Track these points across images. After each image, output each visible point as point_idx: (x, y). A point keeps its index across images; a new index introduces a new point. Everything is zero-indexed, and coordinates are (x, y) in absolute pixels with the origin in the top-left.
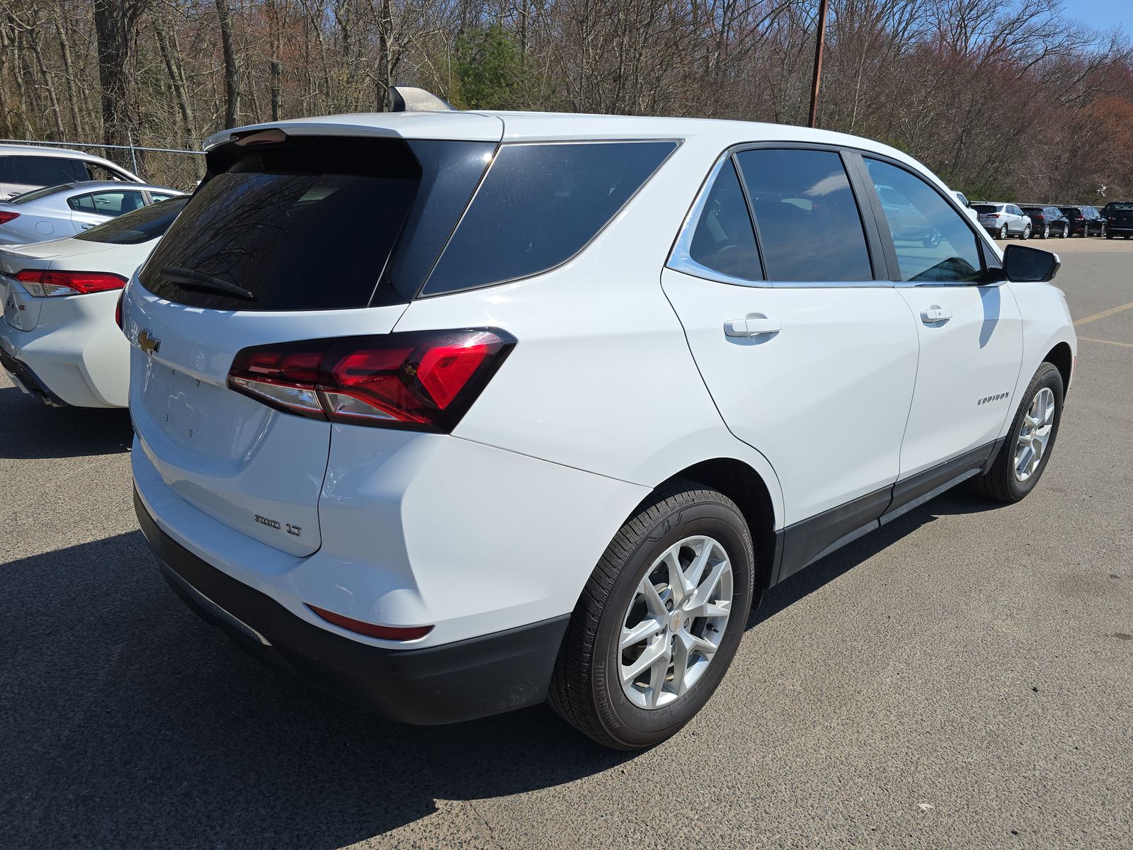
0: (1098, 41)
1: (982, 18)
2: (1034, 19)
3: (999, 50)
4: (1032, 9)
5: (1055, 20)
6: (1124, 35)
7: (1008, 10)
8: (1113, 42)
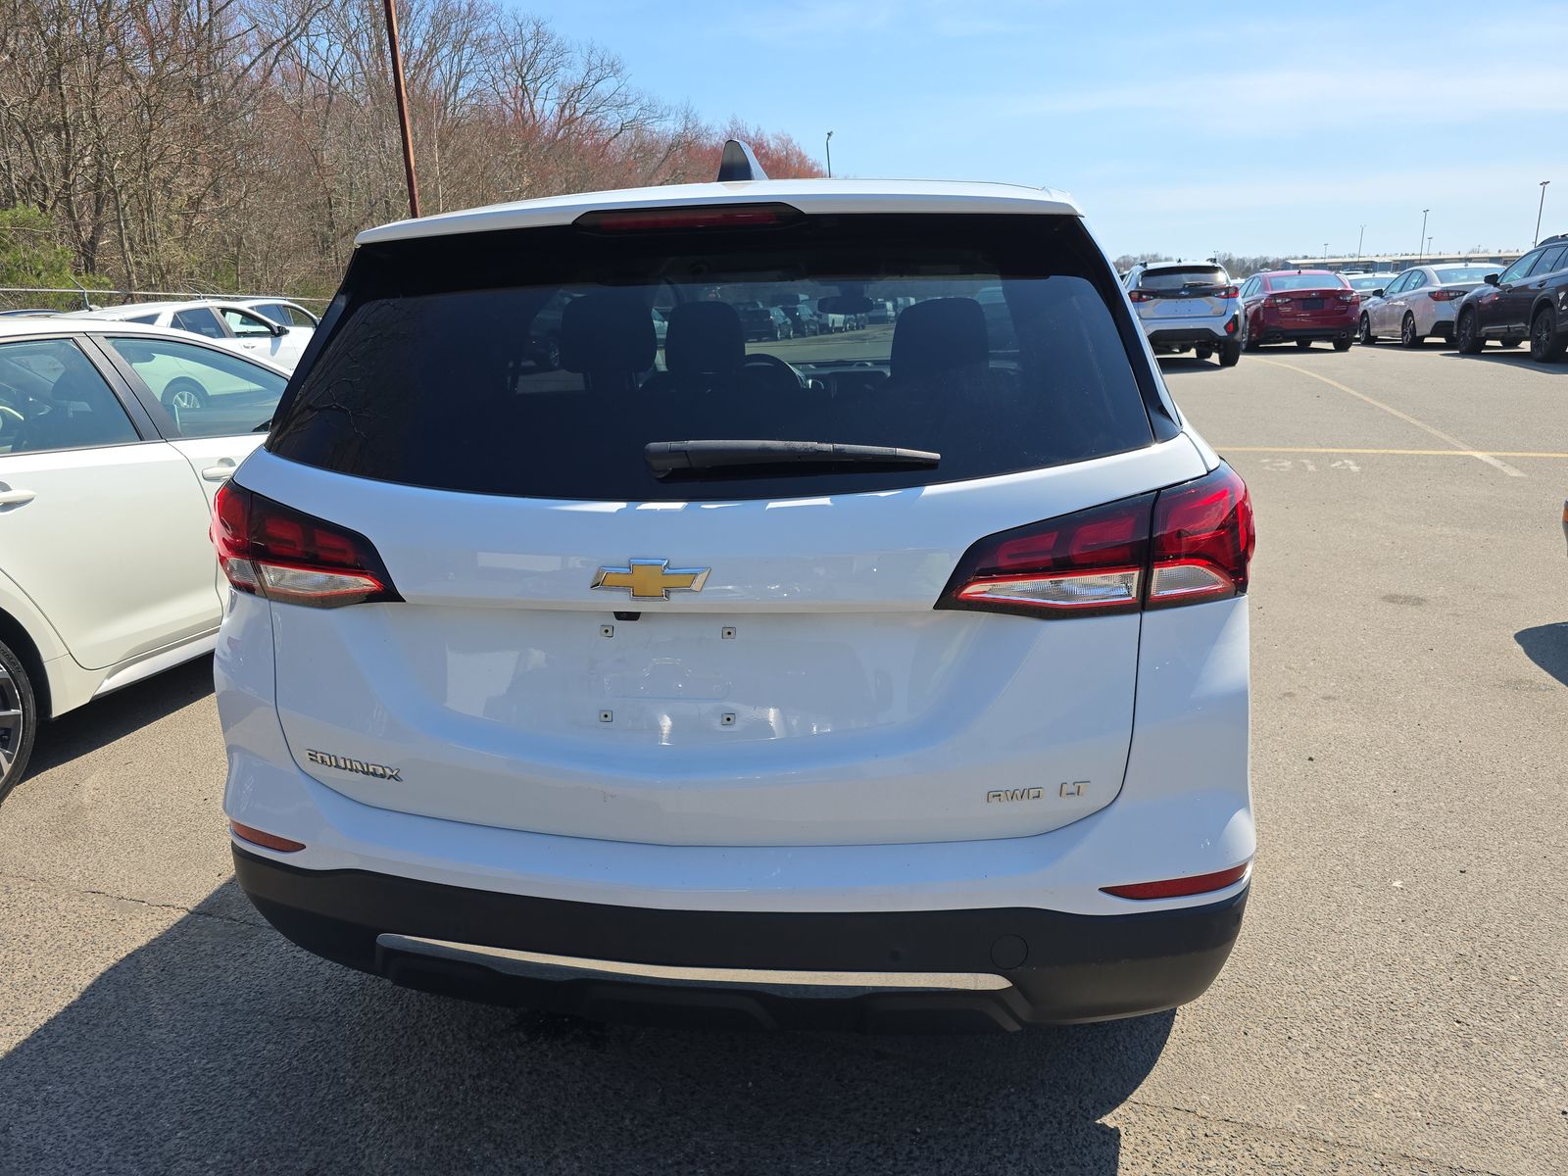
0: (672, 117)
1: (542, 80)
2: (600, 87)
3: (571, 121)
4: (597, 73)
5: (623, 90)
6: (695, 111)
7: (570, 73)
8: (687, 117)
